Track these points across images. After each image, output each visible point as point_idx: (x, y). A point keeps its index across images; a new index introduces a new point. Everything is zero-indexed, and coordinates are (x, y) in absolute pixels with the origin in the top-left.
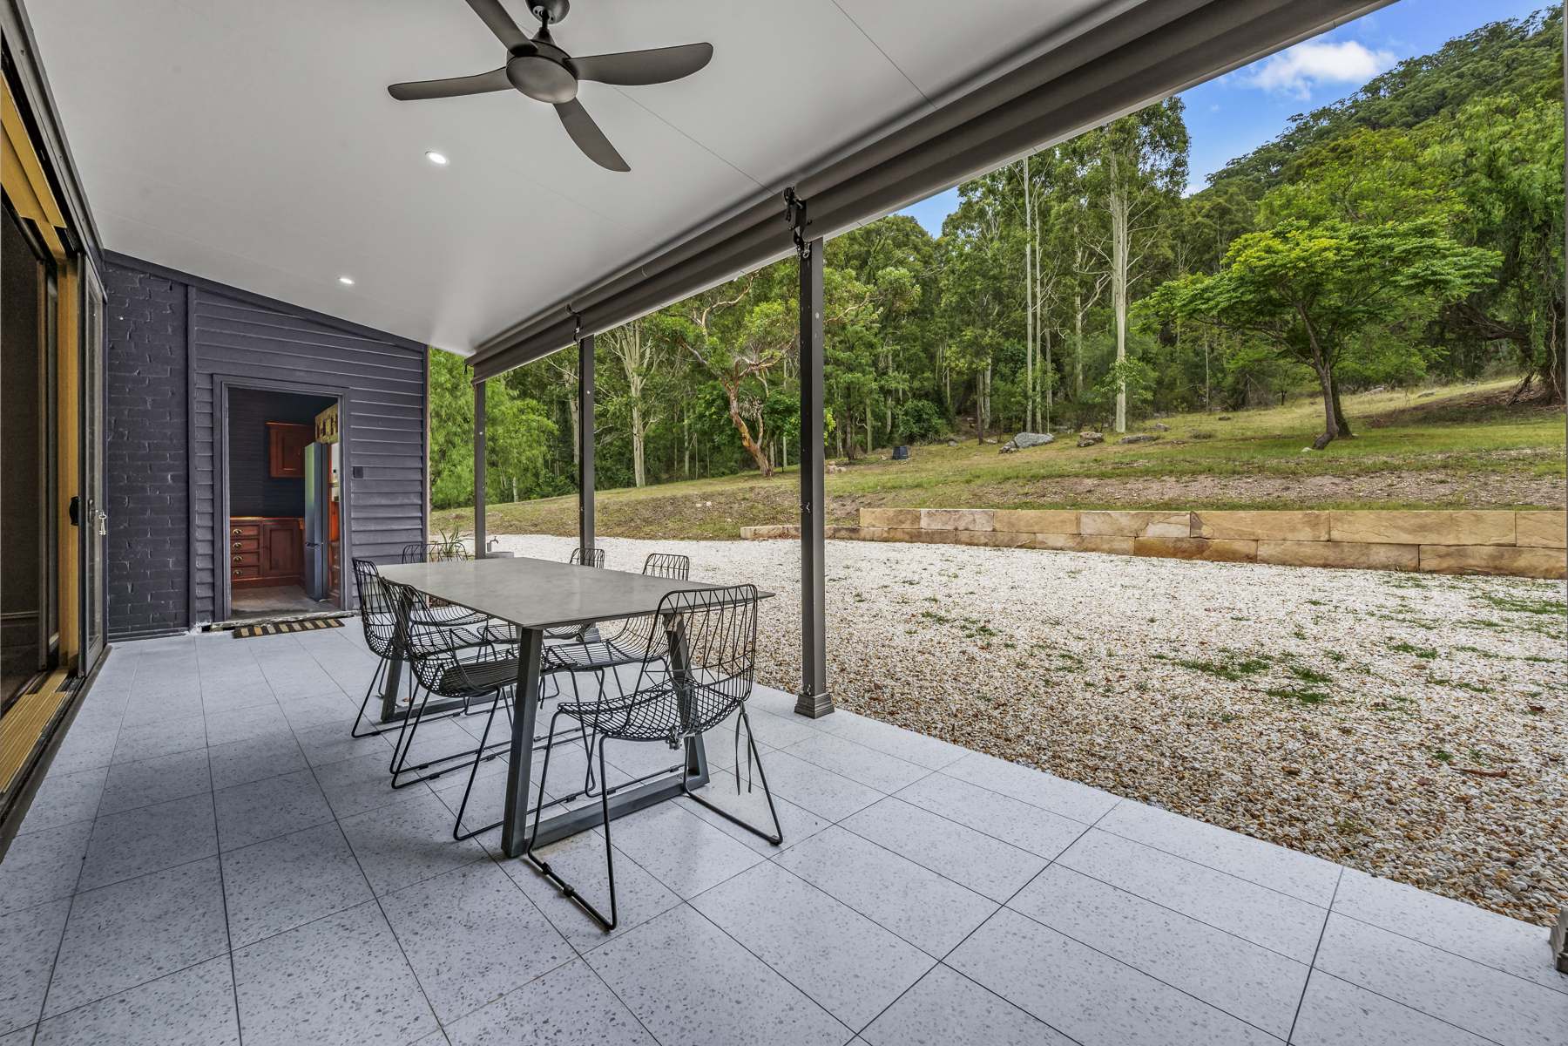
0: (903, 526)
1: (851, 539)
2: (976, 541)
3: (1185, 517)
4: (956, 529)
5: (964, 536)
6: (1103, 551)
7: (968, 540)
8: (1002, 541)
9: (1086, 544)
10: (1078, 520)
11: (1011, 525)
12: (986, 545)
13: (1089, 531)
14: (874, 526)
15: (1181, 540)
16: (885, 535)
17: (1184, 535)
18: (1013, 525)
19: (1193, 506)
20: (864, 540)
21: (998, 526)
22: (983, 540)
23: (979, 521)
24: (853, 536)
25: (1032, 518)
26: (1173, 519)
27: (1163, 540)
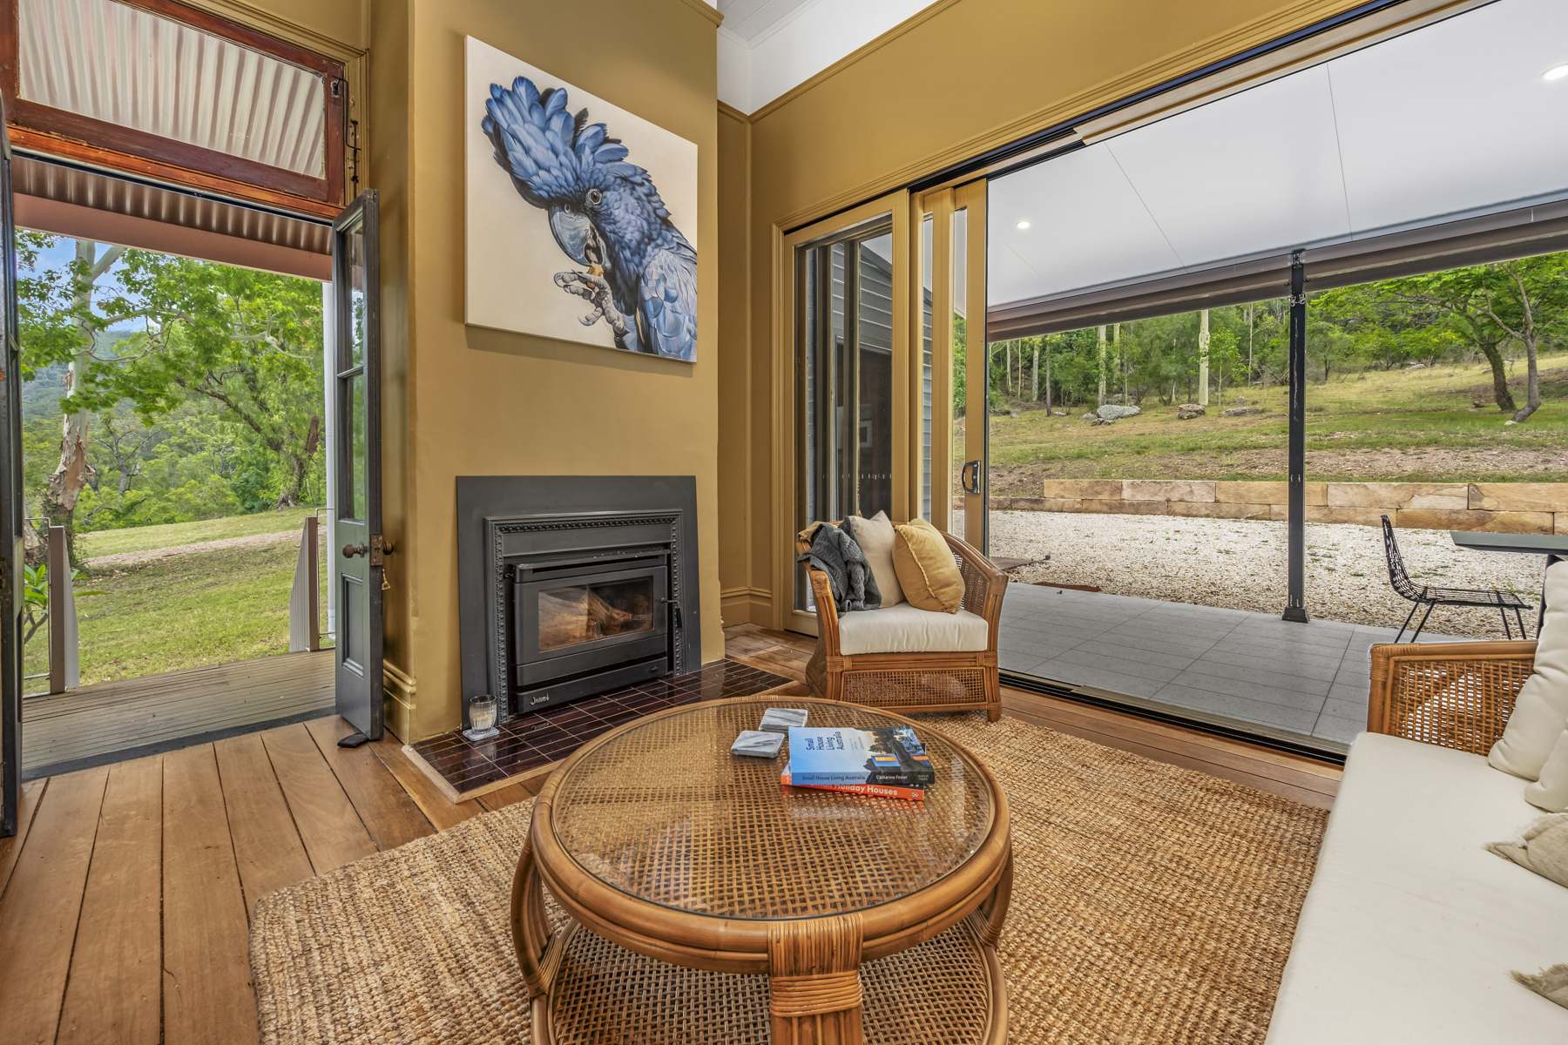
0: (1100, 497)
1: (1033, 510)
2: (1195, 513)
3: (1462, 488)
4: (1168, 501)
5: (1180, 507)
6: (1357, 523)
7: (1185, 512)
8: (1228, 512)
9: (1334, 516)
10: (1325, 493)
11: (1239, 496)
12: (1207, 516)
13: (1338, 503)
14: (1062, 497)
15: (1457, 512)
16: (1078, 506)
17: (1460, 507)
18: (1241, 497)
19: (1470, 478)
20: (1050, 510)
21: (1221, 498)
22: (1204, 511)
23: (1201, 493)
24: (1036, 506)
25: (1266, 489)
26: (1445, 491)
27: (1433, 511)
